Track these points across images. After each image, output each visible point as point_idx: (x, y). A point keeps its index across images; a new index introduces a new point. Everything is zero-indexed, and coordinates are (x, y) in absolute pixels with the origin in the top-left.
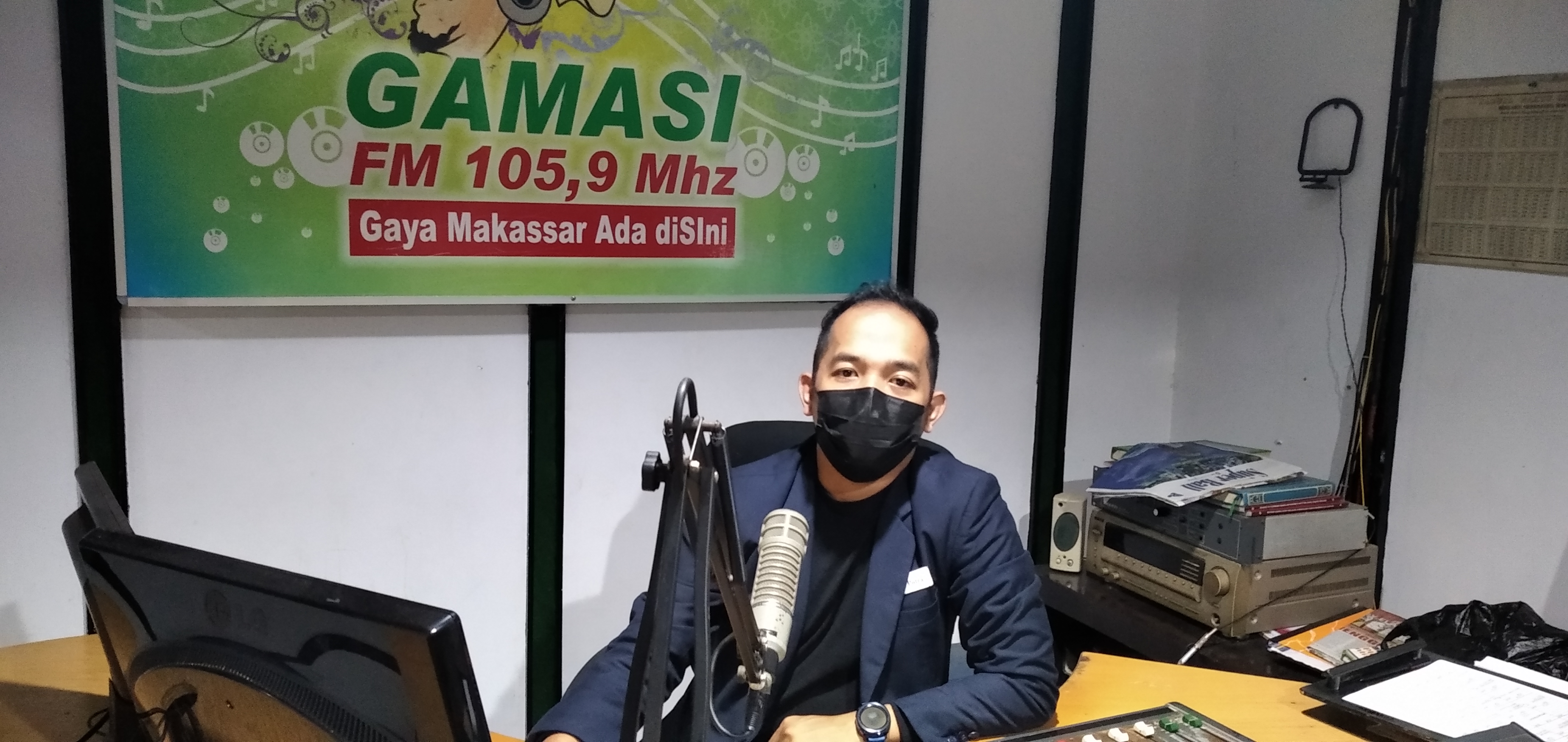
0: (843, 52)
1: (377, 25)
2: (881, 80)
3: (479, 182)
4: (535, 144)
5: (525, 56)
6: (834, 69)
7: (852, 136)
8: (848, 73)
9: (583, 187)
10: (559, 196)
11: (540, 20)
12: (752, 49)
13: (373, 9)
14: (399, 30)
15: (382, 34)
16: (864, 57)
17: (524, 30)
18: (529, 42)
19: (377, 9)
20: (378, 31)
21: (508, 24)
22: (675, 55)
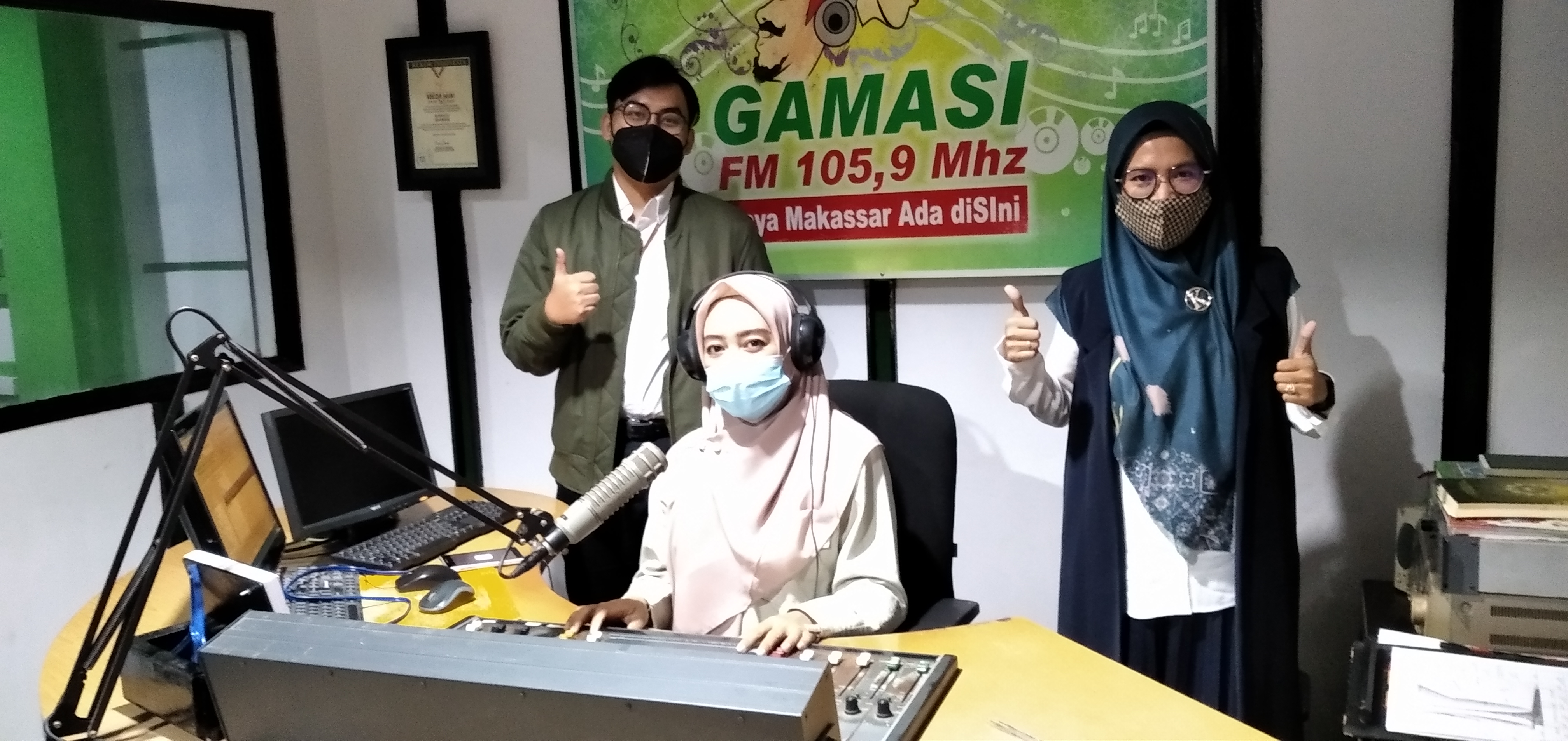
0: (1137, 20)
1: (732, 66)
2: (1184, 43)
3: (807, 181)
4: (847, 145)
5: (837, 72)
6: (1129, 39)
9: (887, 179)
10: (867, 188)
11: (848, 41)
12: (1038, 34)
13: (729, 54)
14: (747, 67)
15: (735, 72)
16: (1162, 22)
17: (836, 51)
18: (840, 61)
19: (731, 53)
20: (732, 70)
21: (824, 48)
22: (964, 50)
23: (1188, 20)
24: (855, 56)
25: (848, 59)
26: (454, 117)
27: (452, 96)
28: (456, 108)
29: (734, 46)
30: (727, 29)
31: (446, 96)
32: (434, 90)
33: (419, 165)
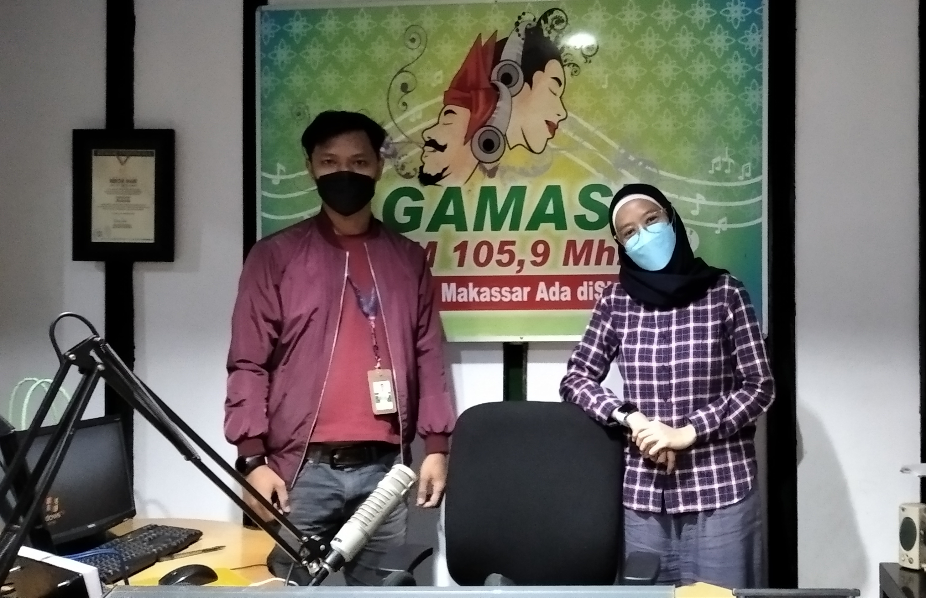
0: (714, 161)
1: (400, 171)
2: (746, 179)
3: (461, 263)
4: (496, 238)
5: (489, 182)
6: (708, 174)
7: (725, 219)
8: (719, 176)
9: (527, 264)
10: (511, 271)
11: (498, 160)
12: (644, 165)
13: (398, 162)
15: (403, 176)
16: (731, 163)
17: (488, 167)
18: (492, 174)
19: (400, 161)
20: (400, 174)
21: (478, 164)
22: (588, 174)
23: (749, 164)
24: (504, 172)
25: (498, 173)
26: (135, 200)
27: (135, 181)
28: (138, 192)
29: (403, 156)
30: (397, 143)
31: (128, 181)
32: (116, 175)
33: (95, 239)
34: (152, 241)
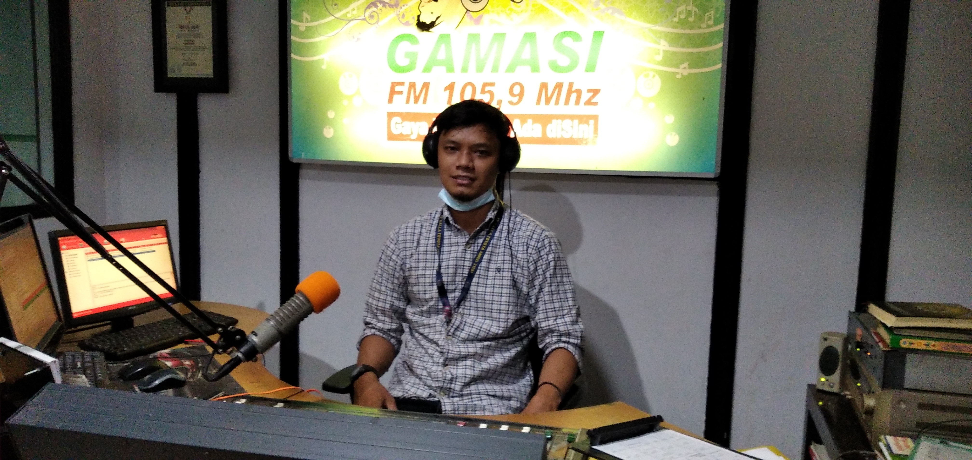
0: (679, 9)
1: (401, 19)
2: (709, 26)
4: (478, 79)
5: (475, 30)
6: (672, 21)
7: (686, 65)
8: (683, 24)
9: (505, 103)
11: (483, 9)
12: (613, 13)
13: (400, 11)
16: (695, 12)
17: (475, 15)
18: (477, 22)
20: (401, 22)
21: (466, 12)
22: (562, 22)
23: (712, 12)
24: (487, 20)
25: (483, 21)
26: (198, 42)
27: (197, 27)
28: (200, 36)
29: (404, 6)
31: (193, 27)
32: (185, 22)
33: (170, 75)
34: (212, 77)
